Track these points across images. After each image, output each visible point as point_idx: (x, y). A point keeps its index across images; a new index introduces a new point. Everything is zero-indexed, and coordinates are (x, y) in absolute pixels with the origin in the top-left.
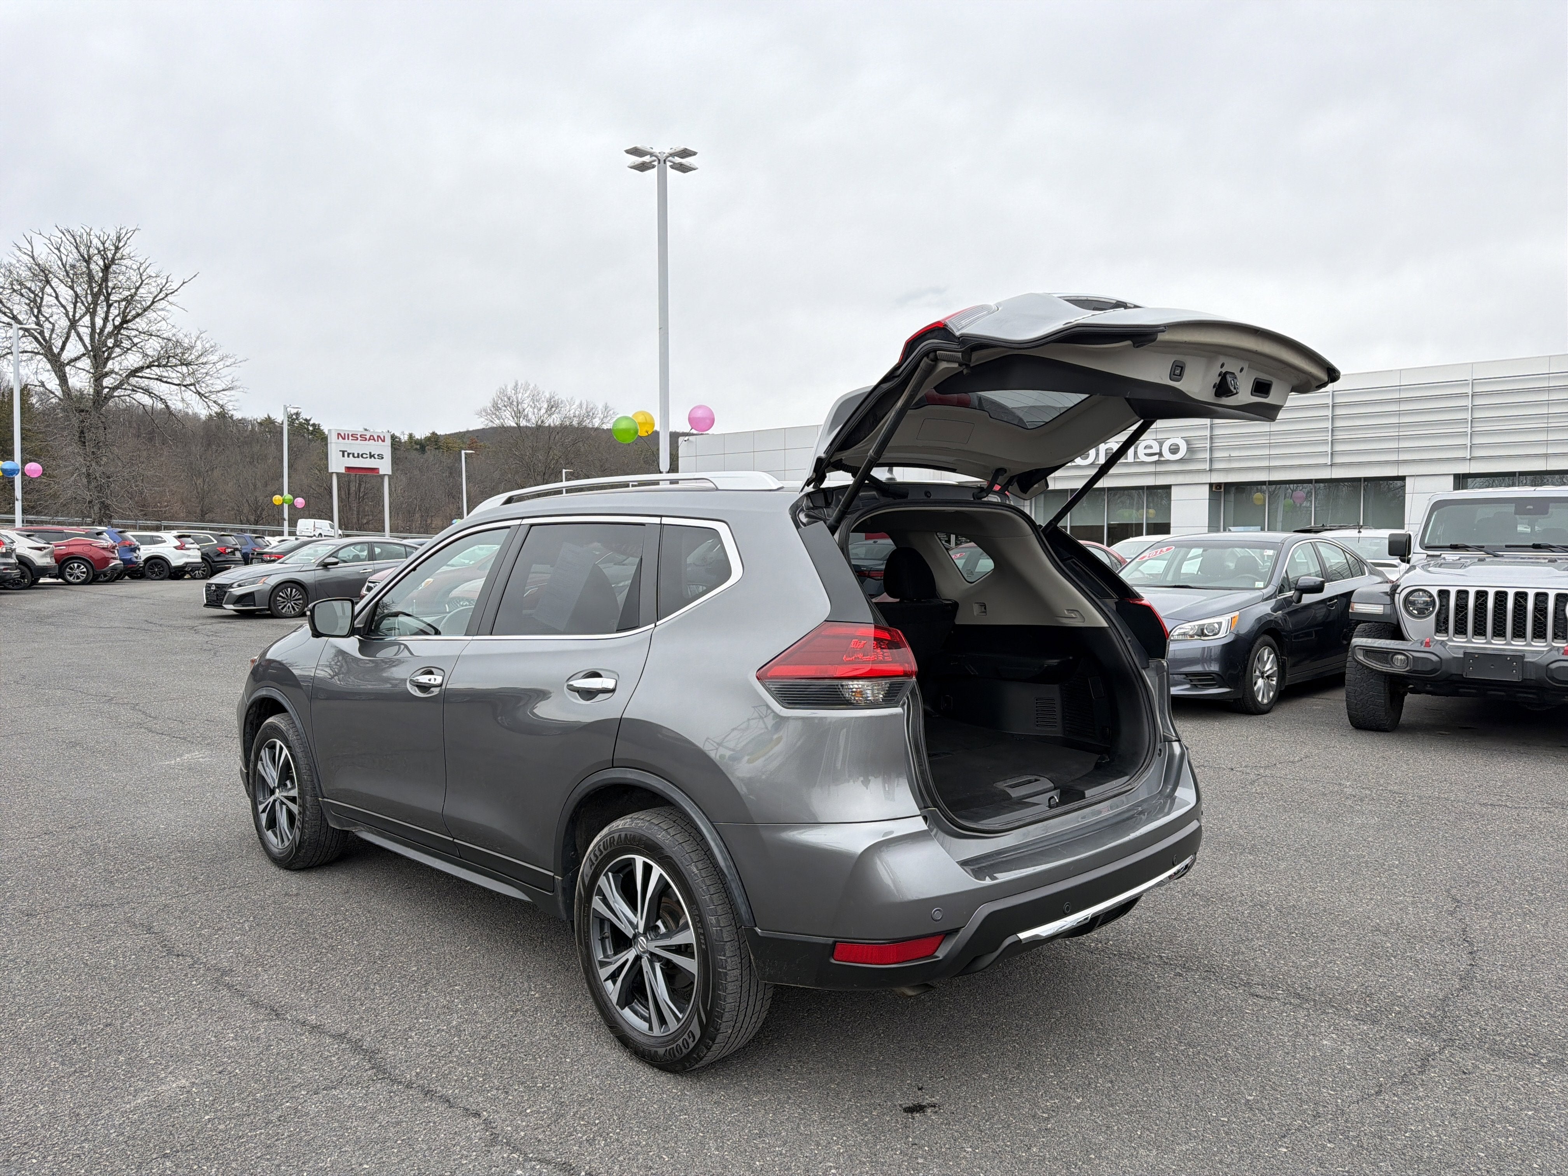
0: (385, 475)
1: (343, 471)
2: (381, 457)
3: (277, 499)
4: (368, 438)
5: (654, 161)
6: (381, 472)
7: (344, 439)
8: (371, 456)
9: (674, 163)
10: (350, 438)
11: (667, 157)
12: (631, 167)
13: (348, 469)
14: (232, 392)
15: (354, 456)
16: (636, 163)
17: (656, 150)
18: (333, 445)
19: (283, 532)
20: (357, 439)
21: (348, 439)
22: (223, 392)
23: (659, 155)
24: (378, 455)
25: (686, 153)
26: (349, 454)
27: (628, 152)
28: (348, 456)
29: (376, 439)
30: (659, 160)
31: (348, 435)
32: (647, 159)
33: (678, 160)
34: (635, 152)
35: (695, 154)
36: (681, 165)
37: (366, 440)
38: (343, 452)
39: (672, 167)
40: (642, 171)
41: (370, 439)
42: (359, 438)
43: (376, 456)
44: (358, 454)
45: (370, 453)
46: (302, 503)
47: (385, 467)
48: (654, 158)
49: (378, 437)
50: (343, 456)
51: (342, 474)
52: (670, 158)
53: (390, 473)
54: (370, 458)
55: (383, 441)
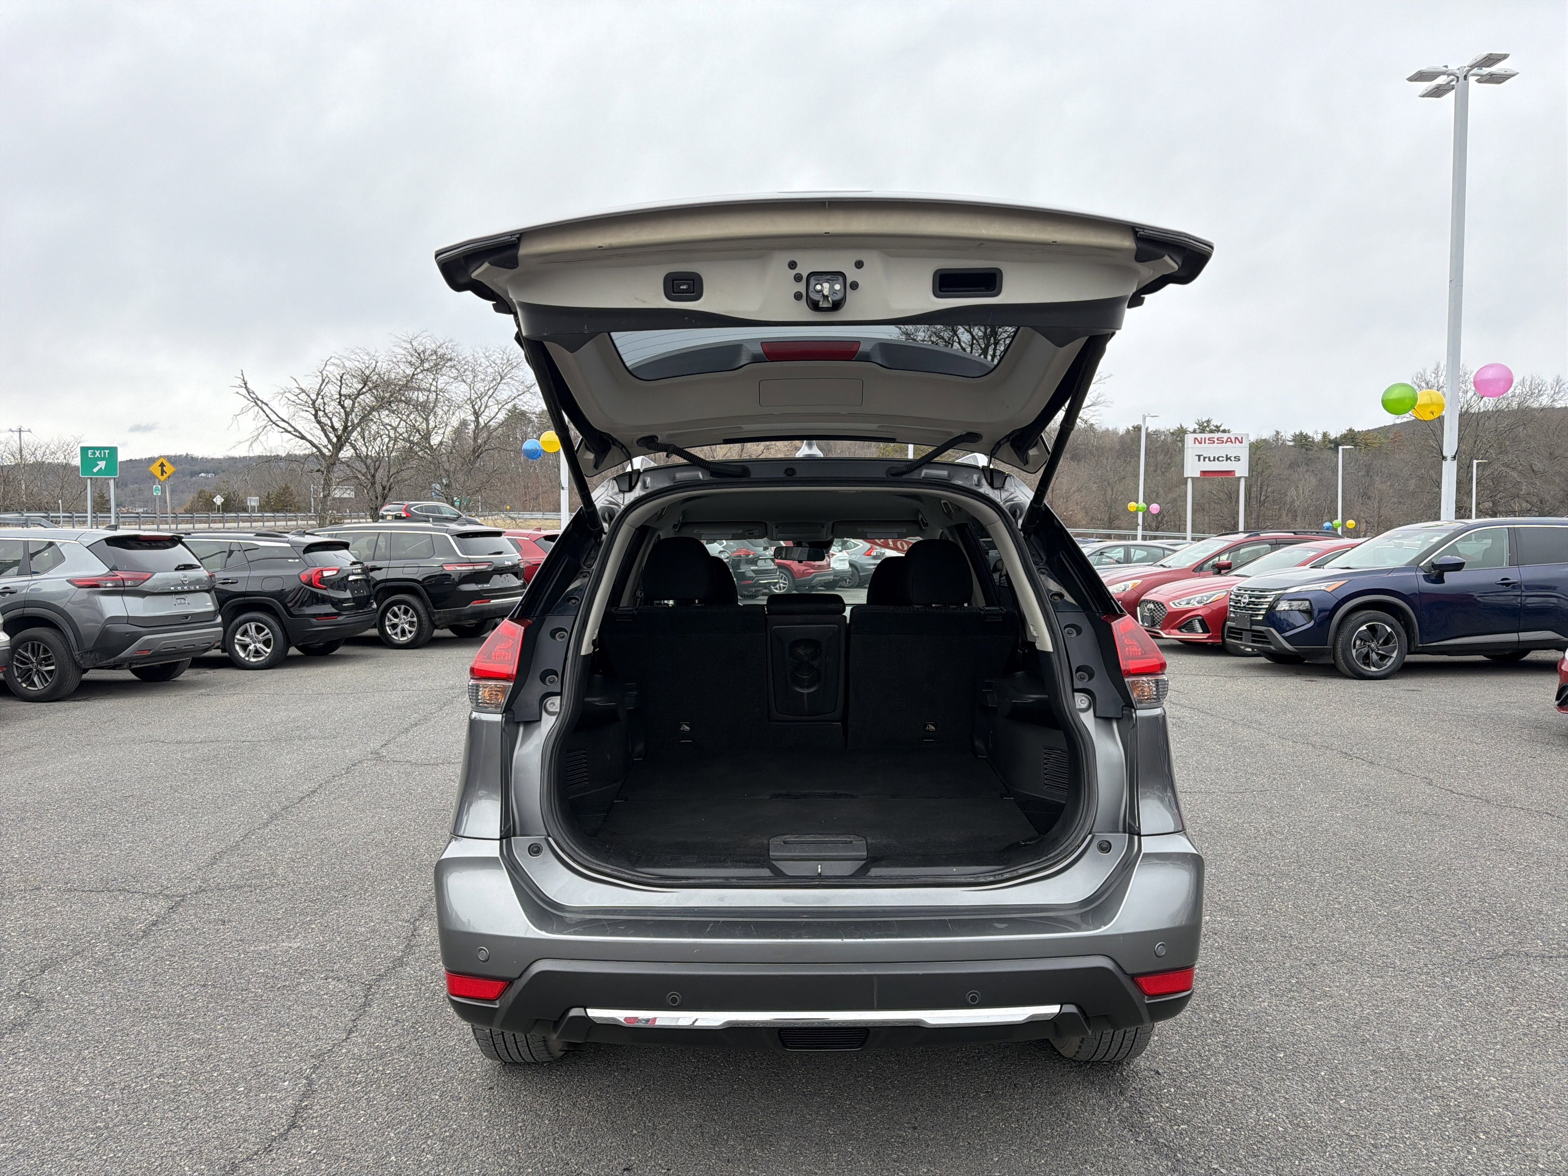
0: (1241, 477)
1: (1198, 475)
2: (1238, 459)
3: (1132, 506)
4: (1225, 440)
5: (1452, 81)
6: (1237, 475)
7: (1200, 443)
8: (1228, 458)
9: (1482, 76)
10: (1207, 441)
11: (1469, 71)
12: (1423, 96)
13: (1204, 473)
14: (1097, 408)
15: (1210, 460)
16: (1429, 90)
17: (1453, 67)
18: (1190, 450)
19: (1136, 535)
20: (1214, 442)
21: (1205, 443)
22: (1089, 408)
23: (1458, 72)
24: (1235, 457)
25: (1491, 60)
26: (1205, 458)
27: (1410, 79)
28: (1204, 460)
29: (1233, 441)
30: (1458, 78)
31: (1205, 439)
32: (1442, 80)
33: (1486, 71)
34: (1420, 77)
35: (1505, 56)
36: (1491, 75)
37: (1223, 442)
38: (1199, 456)
39: (1479, 81)
40: (1438, 97)
41: (1227, 441)
42: (1216, 441)
43: (1232, 459)
44: (1214, 457)
45: (1227, 455)
46: (1157, 509)
47: (1241, 469)
48: (1452, 77)
49: (1236, 438)
50: (1199, 460)
51: (1197, 478)
52: (1475, 70)
53: (1247, 475)
54: (1227, 460)
55: (1241, 442)
